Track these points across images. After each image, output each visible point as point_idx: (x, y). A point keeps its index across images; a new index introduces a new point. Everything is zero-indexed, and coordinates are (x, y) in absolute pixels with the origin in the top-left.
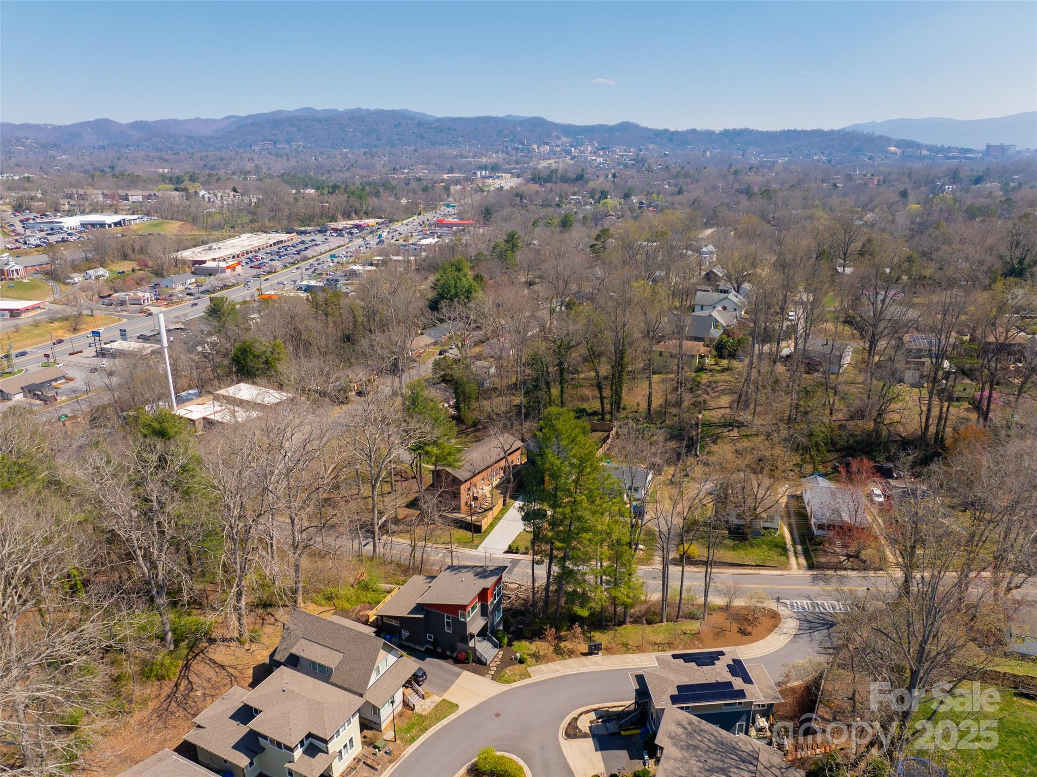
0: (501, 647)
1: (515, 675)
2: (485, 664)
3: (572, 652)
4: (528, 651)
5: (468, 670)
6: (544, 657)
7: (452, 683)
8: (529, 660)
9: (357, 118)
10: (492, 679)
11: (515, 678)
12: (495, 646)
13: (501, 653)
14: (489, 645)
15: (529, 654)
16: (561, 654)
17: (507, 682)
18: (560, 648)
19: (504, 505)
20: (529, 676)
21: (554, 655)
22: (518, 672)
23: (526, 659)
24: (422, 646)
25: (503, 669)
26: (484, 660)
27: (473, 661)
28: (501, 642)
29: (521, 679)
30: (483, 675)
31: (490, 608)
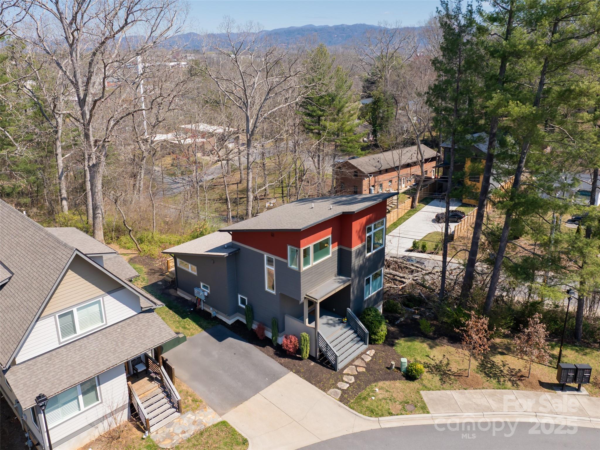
0: (372, 342)
1: (392, 400)
2: (333, 367)
3: (521, 378)
4: (426, 360)
5: (297, 372)
6: (458, 375)
7: (257, 390)
8: (426, 375)
9: (341, 29)
10: (342, 399)
11: (390, 406)
12: (362, 338)
13: (372, 352)
14: (350, 334)
15: (426, 366)
16: (495, 376)
17: (372, 412)
18: (493, 365)
19: (412, 207)
20: (424, 409)
21: (481, 376)
22: (400, 396)
23: (420, 372)
24: (229, 315)
25: (368, 383)
26: (331, 358)
27: (311, 358)
28: (372, 332)
29: (404, 411)
30: (324, 389)
31: (356, 262)
